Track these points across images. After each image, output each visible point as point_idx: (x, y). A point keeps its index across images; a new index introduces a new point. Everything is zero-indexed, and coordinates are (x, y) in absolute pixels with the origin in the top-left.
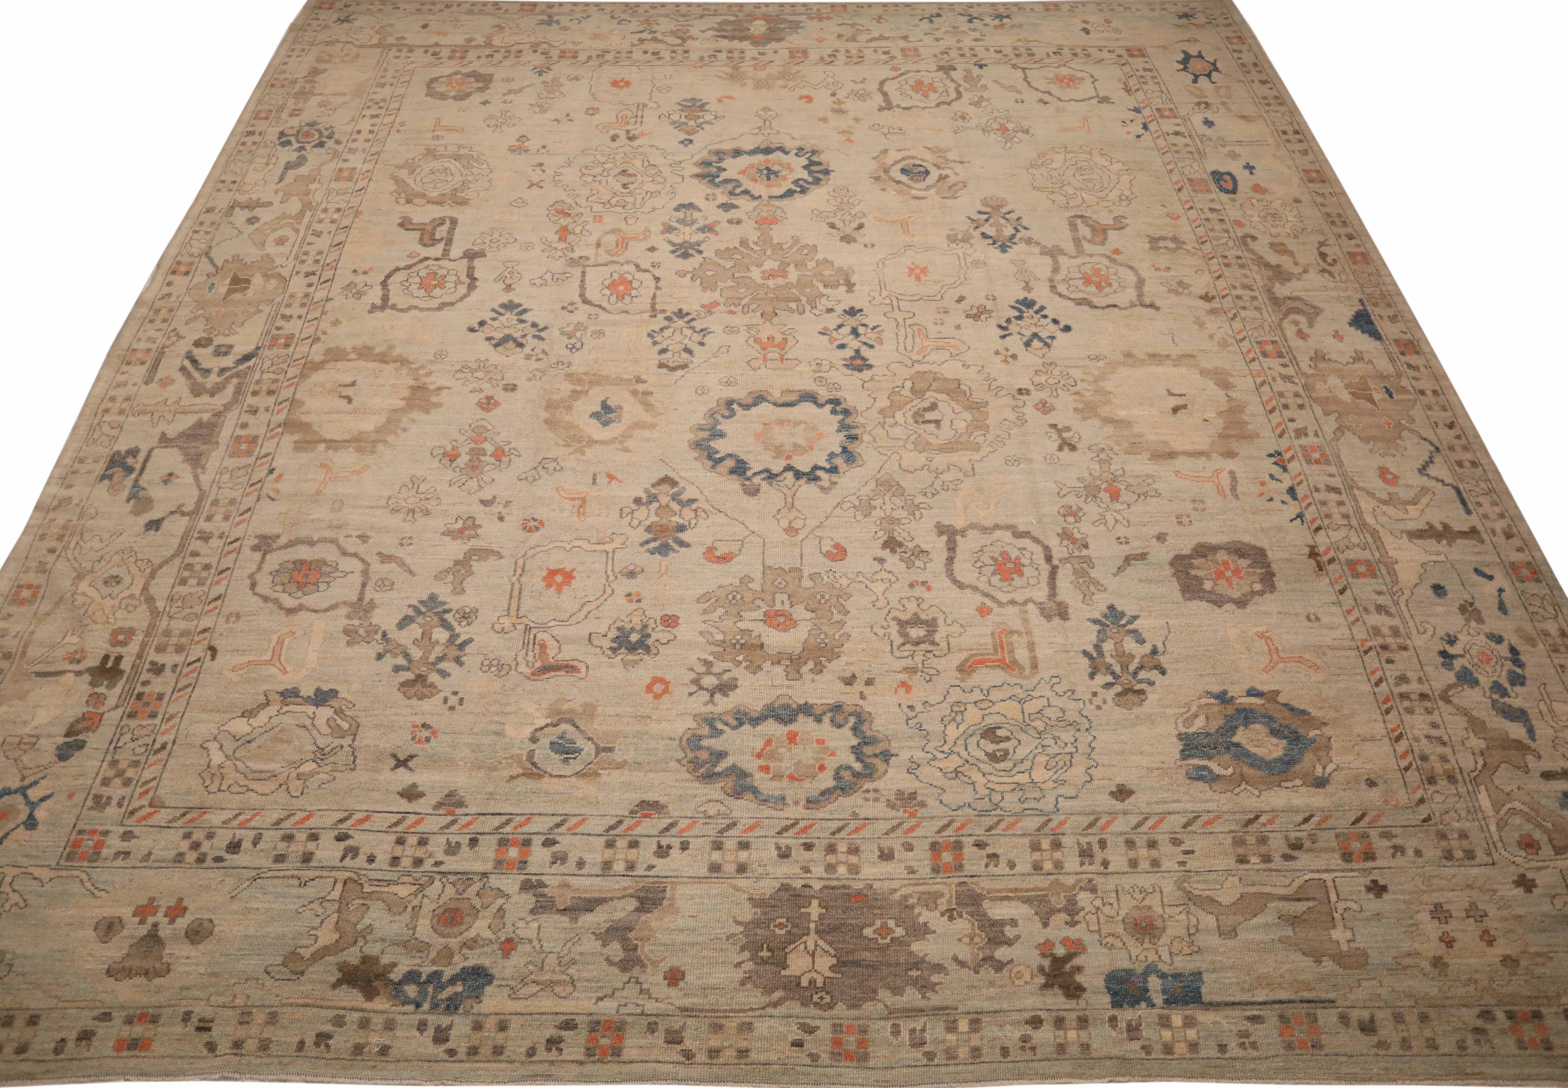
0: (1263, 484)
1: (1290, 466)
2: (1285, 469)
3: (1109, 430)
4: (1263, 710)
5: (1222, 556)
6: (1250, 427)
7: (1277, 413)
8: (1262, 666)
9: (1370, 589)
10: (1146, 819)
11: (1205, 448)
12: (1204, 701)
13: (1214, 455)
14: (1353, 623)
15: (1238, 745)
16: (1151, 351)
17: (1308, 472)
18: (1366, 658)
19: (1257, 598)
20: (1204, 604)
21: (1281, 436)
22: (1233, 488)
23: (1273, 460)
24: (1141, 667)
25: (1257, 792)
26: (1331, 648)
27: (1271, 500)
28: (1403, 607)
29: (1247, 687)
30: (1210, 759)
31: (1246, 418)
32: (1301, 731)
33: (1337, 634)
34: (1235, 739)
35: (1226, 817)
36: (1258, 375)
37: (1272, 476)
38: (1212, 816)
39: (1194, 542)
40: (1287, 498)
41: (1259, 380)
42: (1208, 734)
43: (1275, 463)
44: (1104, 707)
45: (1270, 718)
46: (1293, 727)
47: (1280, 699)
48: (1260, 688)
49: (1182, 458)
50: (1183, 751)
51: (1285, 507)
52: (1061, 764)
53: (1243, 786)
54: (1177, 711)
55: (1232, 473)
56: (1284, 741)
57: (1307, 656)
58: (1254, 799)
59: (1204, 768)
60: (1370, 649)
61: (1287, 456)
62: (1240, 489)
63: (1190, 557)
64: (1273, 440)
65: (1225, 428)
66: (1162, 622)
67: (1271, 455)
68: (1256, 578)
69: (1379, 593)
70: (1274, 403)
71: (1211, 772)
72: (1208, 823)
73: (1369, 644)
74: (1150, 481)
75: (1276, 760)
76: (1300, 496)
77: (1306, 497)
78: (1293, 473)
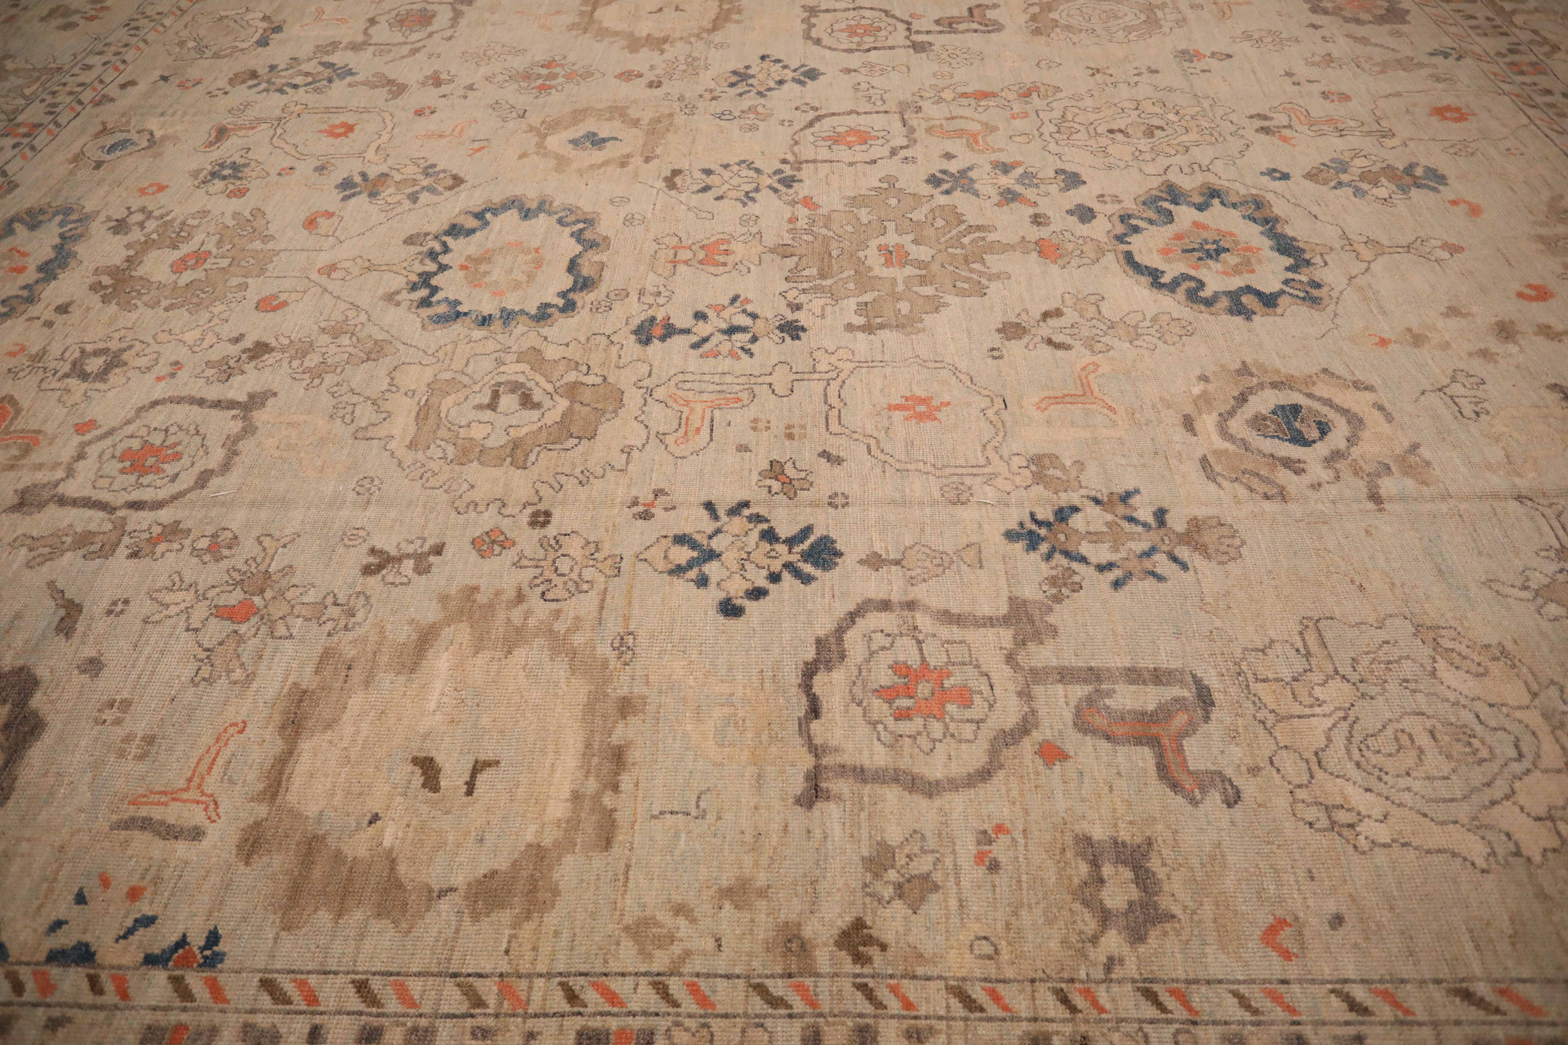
0: (134, 894)
1: (160, 977)
2: (151, 960)
3: (403, 634)
6: (324, 917)
7: (355, 1003)
11: (292, 797)
13: (262, 810)
16: (634, 755)
17: (120, 1020)
21: (268, 985)
22: (146, 824)
23: (197, 940)
27: (81, 899)
31: (358, 915)
36: (505, 991)
37: (148, 921)
39: (55, 723)
40: (65, 939)
41: (489, 990)
43: (182, 942)
49: (276, 745)
51: (43, 923)
55: (196, 834)
61: (195, 981)
62: (140, 839)
64: (260, 962)
65: (338, 857)
67: (213, 938)
70: (393, 1005)
74: (238, 674)
76: (55, 971)
77: (46, 987)
78: (133, 980)
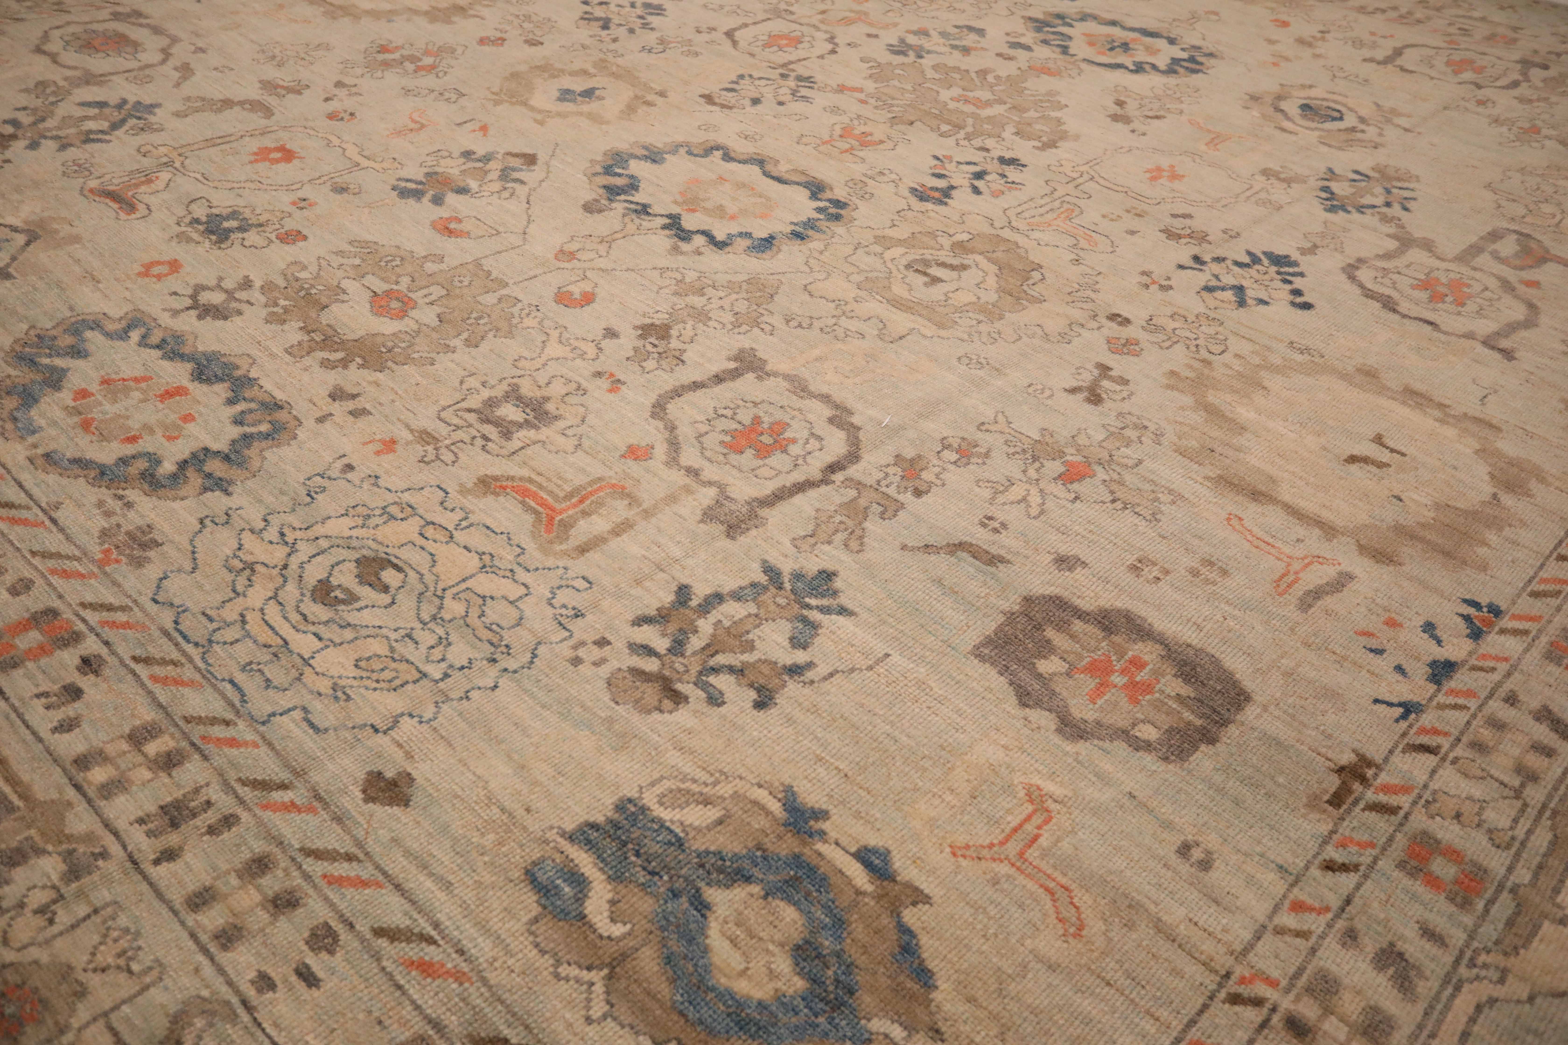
0: (1394, 624)
1: (1494, 639)
2: (1475, 636)
3: (1193, 417)
4: (844, 901)
5: (1148, 652)
6: (1483, 550)
8: (961, 839)
9: (1417, 911)
10: (350, 858)
12: (761, 795)
13: (1345, 539)
14: (1280, 931)
15: (702, 907)
17: (1527, 668)
18: (1221, 1012)
19: (1120, 748)
20: (999, 683)
21: (1538, 595)
22: (1317, 595)
23: (1470, 611)
24: (738, 672)
25: (598, 1009)
26: (1159, 926)
27: (1377, 651)
28: (1464, 1004)
29: (873, 840)
30: (616, 878)
31: (1493, 539)
32: (866, 1000)
33: (1210, 917)
34: (713, 894)
35: (476, 994)
37: (1430, 626)
38: (453, 962)
39: (1123, 603)
40: (1419, 671)
42: (680, 844)
43: (1467, 618)
44: (585, 669)
45: (839, 924)
46: (860, 977)
47: (910, 916)
48: (898, 863)
49: (1274, 509)
50: (594, 826)
51: (1394, 677)
52: (387, 675)
53: (596, 976)
54: (688, 768)
55: (1345, 577)
56: (800, 984)
57: (1083, 899)
58: (574, 1016)
59: (580, 882)
60: (1257, 1002)
61: (1510, 624)
62: (1330, 603)
63: (1081, 615)
64: (1510, 591)
65: (1424, 525)
66: (880, 648)
67: (1473, 603)
68: (1165, 721)
69: (1429, 933)
71: (581, 897)
72: (426, 968)
73: (1261, 990)
74: (1166, 498)
75: (726, 996)
76: (1452, 685)
77: (1468, 694)
78: (1486, 651)
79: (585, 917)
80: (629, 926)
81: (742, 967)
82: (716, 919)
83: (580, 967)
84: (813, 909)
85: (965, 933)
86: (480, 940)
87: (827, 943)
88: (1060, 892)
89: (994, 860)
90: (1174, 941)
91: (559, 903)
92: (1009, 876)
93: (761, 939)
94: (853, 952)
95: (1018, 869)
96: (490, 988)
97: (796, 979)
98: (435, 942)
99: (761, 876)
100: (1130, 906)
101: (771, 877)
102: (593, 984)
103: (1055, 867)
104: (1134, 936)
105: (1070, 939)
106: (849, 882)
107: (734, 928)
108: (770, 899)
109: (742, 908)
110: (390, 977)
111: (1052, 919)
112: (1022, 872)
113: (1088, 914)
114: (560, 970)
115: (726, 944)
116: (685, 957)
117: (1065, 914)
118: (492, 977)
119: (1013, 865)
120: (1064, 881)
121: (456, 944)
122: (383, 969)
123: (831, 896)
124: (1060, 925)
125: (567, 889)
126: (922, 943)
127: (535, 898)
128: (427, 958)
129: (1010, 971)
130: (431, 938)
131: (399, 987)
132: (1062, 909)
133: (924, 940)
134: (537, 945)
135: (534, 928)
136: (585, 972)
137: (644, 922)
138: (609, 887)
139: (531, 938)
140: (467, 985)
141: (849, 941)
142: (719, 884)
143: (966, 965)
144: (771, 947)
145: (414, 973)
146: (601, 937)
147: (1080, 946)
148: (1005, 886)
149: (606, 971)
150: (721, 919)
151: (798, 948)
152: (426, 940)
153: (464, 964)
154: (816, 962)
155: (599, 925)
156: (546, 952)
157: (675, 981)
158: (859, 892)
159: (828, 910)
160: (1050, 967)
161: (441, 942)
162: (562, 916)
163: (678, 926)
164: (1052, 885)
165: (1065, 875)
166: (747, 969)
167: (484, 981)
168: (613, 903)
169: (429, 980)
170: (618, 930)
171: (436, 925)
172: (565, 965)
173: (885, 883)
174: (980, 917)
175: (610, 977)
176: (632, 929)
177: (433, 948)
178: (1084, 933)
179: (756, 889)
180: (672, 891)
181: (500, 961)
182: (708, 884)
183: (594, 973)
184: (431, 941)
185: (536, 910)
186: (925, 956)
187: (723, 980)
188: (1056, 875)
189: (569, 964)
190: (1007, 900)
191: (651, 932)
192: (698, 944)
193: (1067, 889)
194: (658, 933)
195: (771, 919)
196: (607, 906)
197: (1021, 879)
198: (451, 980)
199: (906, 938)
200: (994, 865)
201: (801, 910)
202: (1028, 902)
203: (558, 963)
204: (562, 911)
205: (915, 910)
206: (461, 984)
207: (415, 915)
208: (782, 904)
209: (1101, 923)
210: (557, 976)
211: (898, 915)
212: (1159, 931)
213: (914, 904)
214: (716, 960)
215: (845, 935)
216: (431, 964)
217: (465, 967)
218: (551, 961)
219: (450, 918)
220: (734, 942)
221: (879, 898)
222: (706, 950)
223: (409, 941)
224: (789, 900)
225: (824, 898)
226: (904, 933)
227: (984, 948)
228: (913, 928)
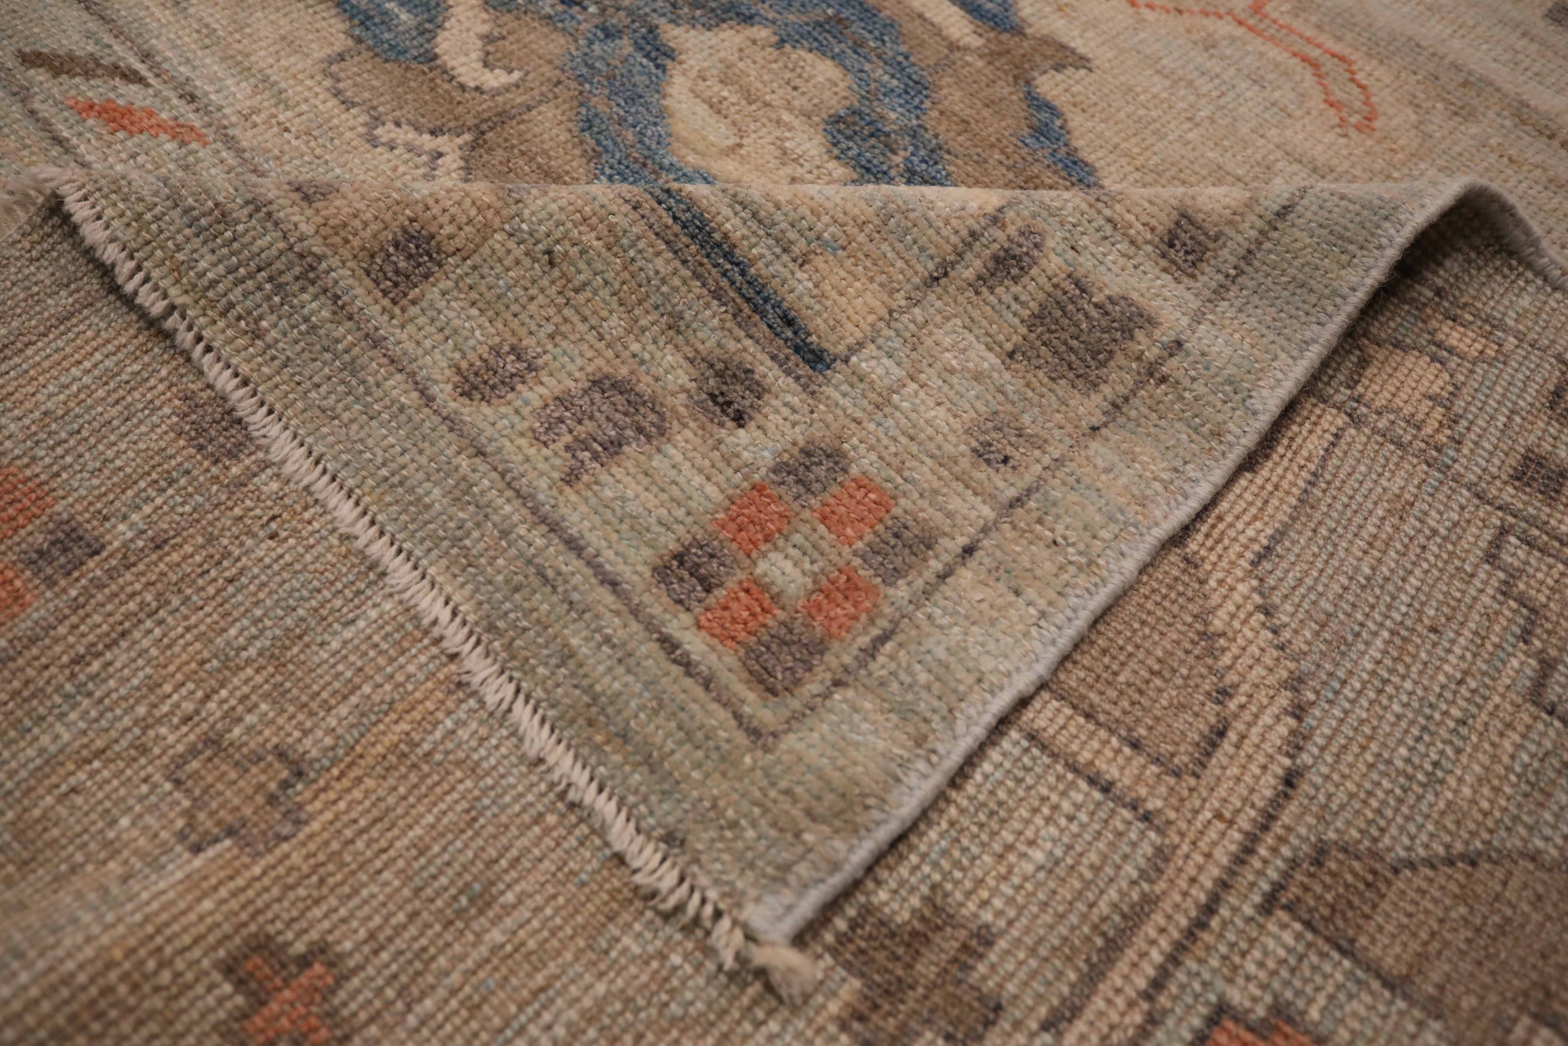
4: (927, 56)
15: (660, 53)
34: (681, 36)
35: (211, 160)
38: (172, 109)
45: (917, 88)
47: (1051, 85)
48: (1029, 8)
53: (448, 143)
57: (1374, 74)
71: (430, 27)
72: (117, 116)
79: (436, 57)
80: (516, 75)
81: (730, 142)
82: (684, 73)
83: (418, 129)
84: (867, 67)
85: (1154, 114)
86: (230, 82)
87: (893, 116)
88: (1329, 64)
89: (1206, 14)
90: (1551, 137)
91: (387, 36)
92: (1233, 40)
93: (767, 104)
94: (942, 128)
95: (1251, 29)
96: (240, 152)
97: (832, 164)
98: (141, 80)
99: (771, 16)
100: (1465, 84)
101: (792, 18)
102: (440, 155)
103: (1319, 27)
104: (1473, 130)
105: (1353, 132)
106: (937, 31)
107: (718, 87)
108: (788, 47)
109: (734, 58)
110: (45, 125)
111: (1316, 100)
112: (1259, 34)
113: (1383, 98)
114: (379, 131)
115: (702, 109)
116: (621, 121)
117: (1339, 95)
118: (246, 138)
119: (1240, 23)
120: (1338, 48)
121: (182, 85)
122: (32, 112)
123: (903, 48)
124: (1332, 112)
125: (404, 17)
126: (1072, 125)
127: (342, 26)
128: (121, 102)
129: (1240, 172)
130: (136, 73)
131: (58, 141)
132: (1333, 88)
133: (1076, 120)
134: (337, 94)
135: (334, 68)
136: (427, 137)
137: (546, 69)
138: (485, 16)
139: (328, 83)
140: (194, 146)
141: (934, 114)
142: (693, 22)
143: (1156, 159)
144: (786, 117)
145: (91, 122)
146: (463, 87)
147: (1369, 143)
148: (1228, 52)
149: (467, 137)
150: (694, 73)
151: (837, 120)
152: (124, 76)
153: (192, 116)
154: (873, 141)
155: (461, 70)
156: (354, 105)
157: (599, 155)
158: (953, 47)
159: (897, 67)
160: (1315, 170)
161: (151, 81)
162: (392, 55)
163: (610, 78)
164: (1315, 53)
165: (1339, 39)
166: (740, 146)
167: (230, 142)
168: (488, 39)
169: (121, 135)
170: (495, 79)
171: (146, 56)
172: (390, 126)
173: (1004, 37)
174: (1182, 92)
175: (474, 146)
176: (522, 79)
177: (134, 88)
178: (1377, 124)
179: (762, 33)
180: (604, 30)
181: (264, 116)
182: (671, 21)
183: (441, 140)
184: (131, 77)
185: (342, 42)
186: (1078, 143)
187: (691, 158)
188: (1321, 38)
189: (398, 124)
190: (1232, 71)
191: (559, 82)
192: (647, 106)
193: (1342, 59)
194: (573, 85)
195: (788, 75)
196: (479, 44)
197: (1256, 44)
198: (163, 137)
199: (1044, 116)
200: (1205, 21)
201: (845, 67)
202: (1270, 76)
203: (377, 120)
204: (392, 47)
205: (1059, 77)
206: (183, 144)
207: (107, 39)
208: (809, 57)
209: (1409, 111)
210: (373, 141)
211: (1028, 83)
212: (1523, 122)
213: (1059, 67)
214: (679, 128)
215: (927, 104)
216: (128, 112)
217: (195, 120)
218: (364, 118)
219: (175, 47)
220: (716, 107)
221: (991, 57)
222: (663, 114)
223: (88, 74)
224: (822, 50)
225: (889, 50)
226: (1039, 108)
227: (1190, 136)
228: (1057, 103)
